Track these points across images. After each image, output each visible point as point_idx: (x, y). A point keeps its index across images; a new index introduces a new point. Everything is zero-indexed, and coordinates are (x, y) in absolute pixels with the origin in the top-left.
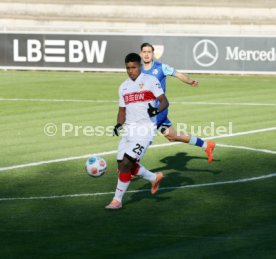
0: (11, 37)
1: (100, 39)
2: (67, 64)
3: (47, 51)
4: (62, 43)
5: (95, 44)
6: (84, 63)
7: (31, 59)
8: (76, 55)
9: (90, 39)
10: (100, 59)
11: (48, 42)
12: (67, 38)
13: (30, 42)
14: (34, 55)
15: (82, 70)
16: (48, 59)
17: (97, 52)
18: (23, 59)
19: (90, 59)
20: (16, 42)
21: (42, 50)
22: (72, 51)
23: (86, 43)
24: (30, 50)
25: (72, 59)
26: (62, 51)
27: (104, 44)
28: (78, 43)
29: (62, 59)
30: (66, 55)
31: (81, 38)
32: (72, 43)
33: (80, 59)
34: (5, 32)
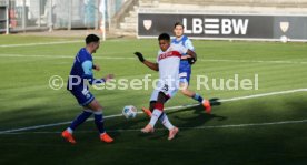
0: (181, 17)
1: (243, 18)
2: (221, 35)
3: (207, 26)
4: (217, 20)
5: (240, 21)
6: (232, 35)
7: (195, 32)
8: (227, 29)
9: (237, 18)
10: (244, 32)
11: (207, 20)
12: (221, 17)
13: (195, 20)
14: (198, 29)
15: (231, 39)
16: (207, 32)
17: (242, 27)
18: (189, 32)
19: (237, 32)
20: (185, 21)
21: (203, 26)
22: (224, 26)
23: (234, 21)
24: (195, 26)
25: (224, 32)
26: (217, 26)
27: (247, 21)
28: (228, 21)
29: (217, 32)
30: (220, 29)
31: (230, 17)
32: (224, 21)
33: (229, 32)
34: (177, 13)
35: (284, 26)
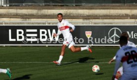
0: (7, 28)
3: (28, 35)
4: (36, 31)
5: (54, 31)
7: (18, 40)
8: (43, 37)
10: (57, 39)
11: (28, 31)
12: (38, 28)
13: (18, 31)
14: (20, 37)
15: (47, 45)
18: (14, 40)
19: (52, 39)
20: (10, 31)
21: (25, 35)
22: (41, 35)
23: (49, 30)
24: (18, 35)
25: (41, 39)
30: (38, 37)
31: (46, 28)
32: (41, 31)
35: (88, 34)
